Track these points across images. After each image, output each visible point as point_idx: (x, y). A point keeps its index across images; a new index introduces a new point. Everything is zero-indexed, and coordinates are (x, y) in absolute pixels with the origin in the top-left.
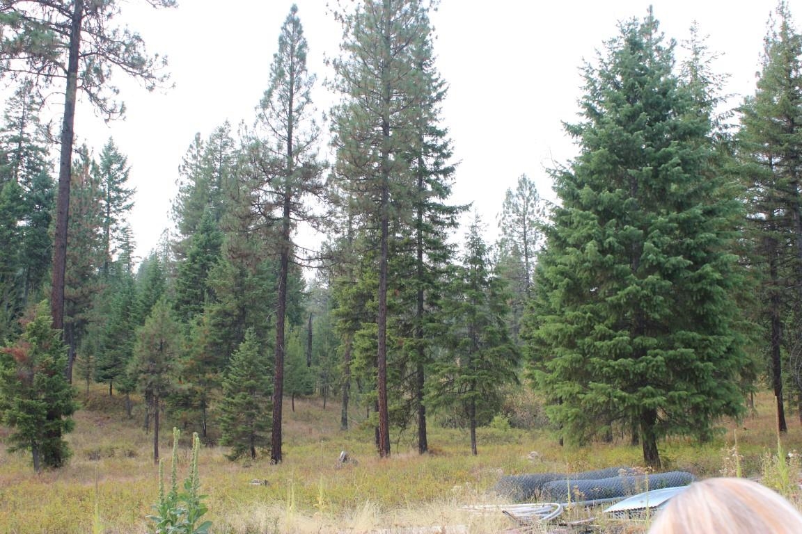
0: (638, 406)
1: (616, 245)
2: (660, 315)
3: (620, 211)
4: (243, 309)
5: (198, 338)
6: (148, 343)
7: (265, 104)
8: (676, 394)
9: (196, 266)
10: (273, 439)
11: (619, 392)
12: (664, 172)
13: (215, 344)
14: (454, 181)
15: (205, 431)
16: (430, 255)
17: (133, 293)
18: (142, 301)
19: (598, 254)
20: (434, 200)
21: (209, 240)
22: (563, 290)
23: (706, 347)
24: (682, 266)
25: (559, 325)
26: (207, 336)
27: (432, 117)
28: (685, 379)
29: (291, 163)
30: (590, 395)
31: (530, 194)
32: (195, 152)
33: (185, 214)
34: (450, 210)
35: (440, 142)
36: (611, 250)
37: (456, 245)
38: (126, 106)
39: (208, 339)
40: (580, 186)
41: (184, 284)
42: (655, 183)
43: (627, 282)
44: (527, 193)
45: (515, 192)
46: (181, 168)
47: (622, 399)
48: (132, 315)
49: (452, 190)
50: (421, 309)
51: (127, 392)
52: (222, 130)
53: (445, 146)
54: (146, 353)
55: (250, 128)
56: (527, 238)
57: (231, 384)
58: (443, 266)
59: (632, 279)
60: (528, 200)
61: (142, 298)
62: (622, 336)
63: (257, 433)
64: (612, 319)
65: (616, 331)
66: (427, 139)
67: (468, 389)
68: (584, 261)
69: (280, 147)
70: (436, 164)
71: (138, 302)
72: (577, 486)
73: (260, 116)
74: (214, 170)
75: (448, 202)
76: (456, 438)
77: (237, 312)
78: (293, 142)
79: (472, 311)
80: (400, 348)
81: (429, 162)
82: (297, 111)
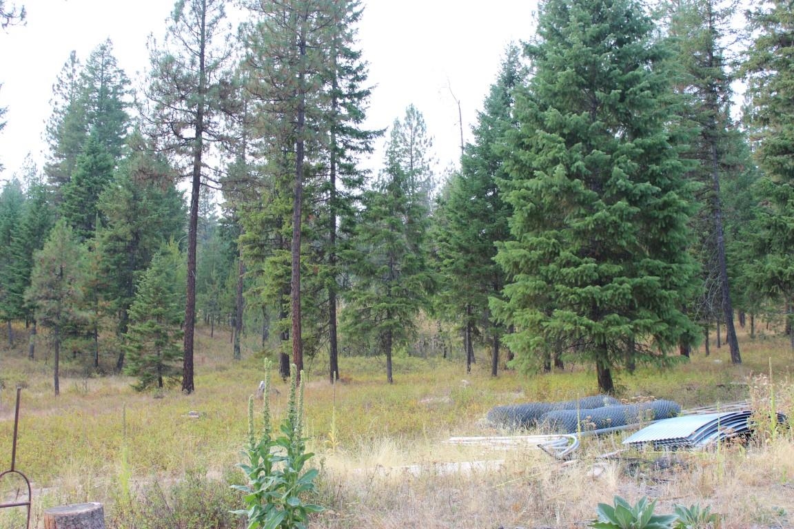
0: (604, 334)
1: (584, 169)
2: (627, 242)
3: (585, 135)
4: (136, 235)
5: (90, 264)
6: (47, 267)
7: (178, 15)
8: (642, 322)
9: (82, 189)
10: (185, 369)
11: (585, 320)
12: (632, 96)
13: (107, 270)
14: (369, 105)
15: (97, 361)
16: (344, 181)
17: (14, 217)
18: (26, 225)
19: (566, 178)
20: (350, 124)
21: (96, 163)
22: (526, 215)
23: (669, 275)
24: (649, 192)
25: (523, 252)
26: (99, 263)
27: (349, 39)
28: (649, 306)
29: (203, 80)
30: (554, 323)
31: (418, 124)
32: (70, 71)
33: (58, 136)
34: (364, 135)
35: (356, 64)
36: (578, 175)
37: (369, 171)
38: (26, 10)
39: (101, 266)
40: (544, 108)
41: (70, 208)
42: (622, 107)
43: (595, 207)
44: (415, 123)
45: (402, 122)
46: (56, 88)
47: (589, 328)
48: (15, 239)
49: (366, 114)
50: (333, 235)
51: (9, 320)
52: (103, 48)
53: (361, 68)
54: (47, 279)
55: (160, 41)
56: (414, 168)
57: (137, 312)
58: (356, 192)
59: (599, 205)
60: (416, 130)
61: (26, 221)
62: (586, 263)
63: (165, 363)
64: (577, 245)
65: (583, 257)
66: (342, 61)
67: (384, 317)
68: (552, 186)
69: (193, 63)
70: (352, 87)
71: (22, 225)
72: (589, 417)
73: (171, 29)
74: (92, 89)
75: (363, 127)
76: (356, 367)
77: (130, 238)
78: (205, 58)
79: (391, 238)
80: (315, 274)
81: (343, 84)
82: (210, 25)
